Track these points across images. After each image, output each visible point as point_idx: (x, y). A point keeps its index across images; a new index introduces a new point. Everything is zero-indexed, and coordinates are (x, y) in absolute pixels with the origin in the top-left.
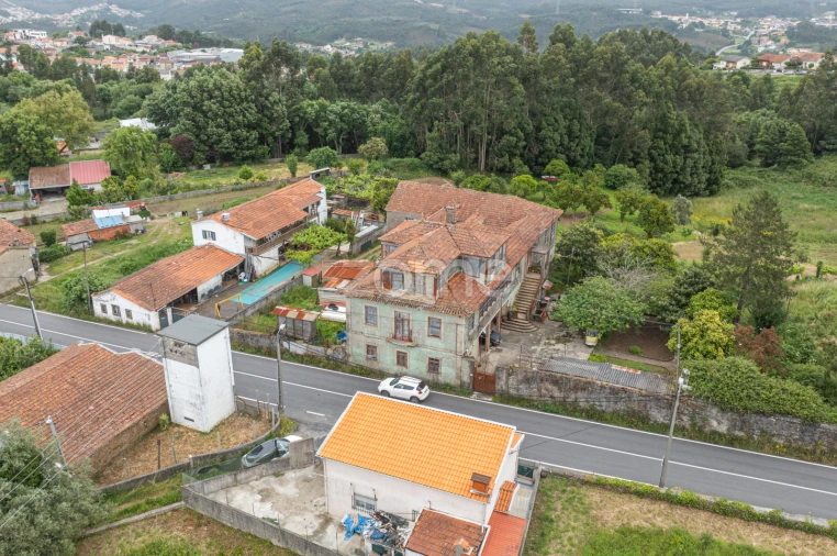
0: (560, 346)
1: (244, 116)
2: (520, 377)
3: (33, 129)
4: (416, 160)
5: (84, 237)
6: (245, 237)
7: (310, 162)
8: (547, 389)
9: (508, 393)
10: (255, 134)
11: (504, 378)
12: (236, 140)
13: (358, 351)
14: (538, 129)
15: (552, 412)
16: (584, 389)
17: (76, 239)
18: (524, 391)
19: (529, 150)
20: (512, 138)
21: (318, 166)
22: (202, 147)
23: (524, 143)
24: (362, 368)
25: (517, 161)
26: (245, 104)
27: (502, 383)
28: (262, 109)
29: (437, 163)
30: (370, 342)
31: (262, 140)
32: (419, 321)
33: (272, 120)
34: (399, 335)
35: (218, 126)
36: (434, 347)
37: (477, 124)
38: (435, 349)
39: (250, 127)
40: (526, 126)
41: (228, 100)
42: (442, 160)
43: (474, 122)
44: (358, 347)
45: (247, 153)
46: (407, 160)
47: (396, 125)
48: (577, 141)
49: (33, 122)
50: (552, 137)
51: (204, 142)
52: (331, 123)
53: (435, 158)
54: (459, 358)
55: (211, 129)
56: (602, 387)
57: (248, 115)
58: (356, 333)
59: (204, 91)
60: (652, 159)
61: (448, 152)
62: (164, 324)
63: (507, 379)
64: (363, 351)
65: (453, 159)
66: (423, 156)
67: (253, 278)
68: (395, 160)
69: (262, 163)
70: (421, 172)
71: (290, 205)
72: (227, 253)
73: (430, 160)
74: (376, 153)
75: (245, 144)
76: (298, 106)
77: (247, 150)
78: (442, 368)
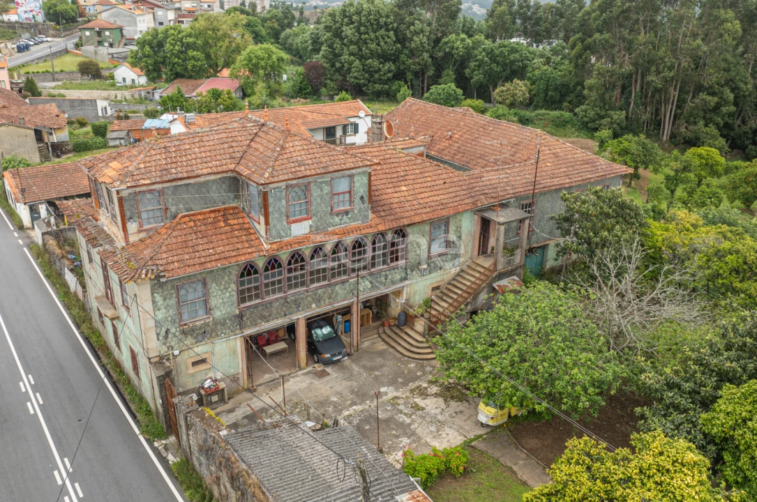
1: (378, 44)
3: (181, 41)
4: (567, 115)
5: (123, 134)
7: (428, 99)
10: (389, 66)
12: (370, 72)
17: (115, 135)
19: (744, 122)
20: (709, 98)
23: (733, 108)
25: (713, 130)
26: (382, 32)
28: (400, 39)
29: (594, 120)
31: (399, 75)
33: (412, 54)
35: (351, 54)
37: (658, 72)
39: (384, 57)
41: (366, 26)
42: (602, 117)
43: (653, 69)
45: (378, 87)
46: (557, 113)
49: (184, 34)
51: (338, 70)
53: (592, 113)
55: (345, 57)
57: (382, 43)
59: (346, 16)
61: (610, 109)
65: (615, 117)
66: (577, 110)
68: (543, 111)
70: (572, 130)
73: (586, 116)
74: (512, 99)
75: (376, 76)
76: (446, 40)
77: (380, 84)
78: (141, 371)
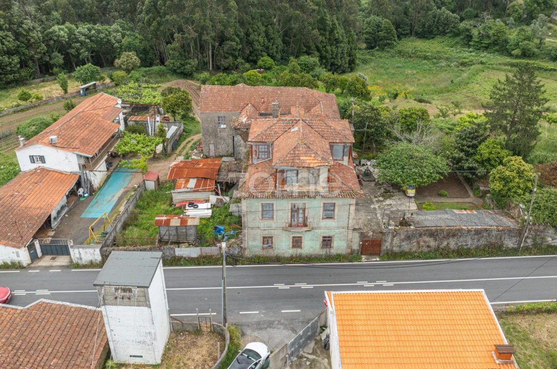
0: (388, 201)
2: (403, 237)
4: (162, 67)
6: (77, 155)
7: (77, 79)
8: (424, 242)
9: (392, 251)
10: (16, 59)
11: (389, 240)
13: (254, 243)
14: (247, 35)
15: (432, 258)
16: (454, 236)
18: (406, 247)
19: (243, 52)
20: (232, 43)
21: (85, 81)
23: (241, 46)
24: (259, 257)
27: (388, 244)
28: (17, 35)
29: (179, 68)
30: (266, 233)
31: (23, 64)
32: (314, 208)
33: (29, 45)
34: (293, 223)
36: (328, 227)
37: (207, 34)
38: (329, 228)
39: (9, 53)
40: (239, 33)
42: (183, 65)
43: (205, 32)
44: (255, 240)
45: (11, 77)
46: (155, 68)
48: (272, 41)
50: (259, 39)
52: (82, 43)
53: (177, 64)
54: (350, 232)
56: (469, 231)
57: (6, 43)
58: (252, 228)
60: (319, 50)
61: (186, 59)
62: (34, 257)
63: (392, 240)
64: (259, 243)
65: (193, 63)
66: (167, 63)
67: (92, 192)
69: (26, 84)
70: (168, 76)
72: (61, 173)
73: (174, 66)
74: (132, 65)
75: (9, 68)
77: (11, 74)
78: (335, 242)
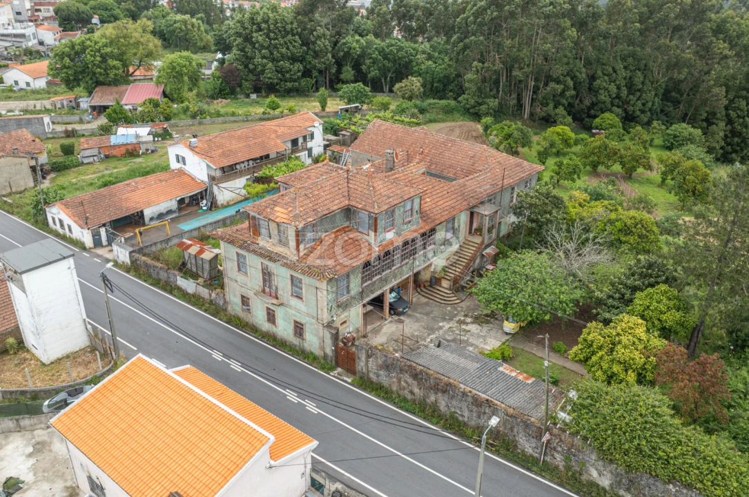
0: (474, 328)
1: (288, 48)
2: (380, 362)
3: (99, 51)
4: (453, 103)
5: (95, 152)
6: (207, 165)
7: (341, 97)
8: (407, 382)
9: (369, 379)
10: (298, 66)
11: (363, 358)
12: (280, 71)
13: (235, 300)
14: (593, 78)
16: (444, 392)
17: (88, 153)
18: (384, 379)
19: (581, 101)
20: (557, 86)
21: (350, 101)
22: (251, 77)
23: (573, 93)
25: (561, 110)
26: (290, 37)
27: (362, 364)
28: (305, 43)
29: (474, 107)
30: (244, 292)
31: (307, 73)
32: (282, 278)
33: (316, 55)
34: (267, 290)
35: (264, 57)
36: (298, 309)
37: (520, 68)
38: (298, 311)
39: (294, 59)
40: (578, 74)
41: (274, 33)
42: (480, 104)
43: (516, 66)
44: (234, 295)
45: (289, 85)
46: (444, 102)
47: (441, 67)
48: (638, 94)
49: (100, 44)
50: (607, 89)
51: (251, 71)
52: (375, 62)
53: (472, 102)
54: (321, 327)
55: (258, 60)
56: (464, 394)
57: (291, 48)
58: (231, 279)
59: (253, 24)
60: (730, 121)
61: (486, 97)
62: (98, 243)
63: (367, 362)
64: (238, 300)
65: (491, 104)
66: (460, 99)
67: (213, 206)
68: (432, 101)
69: (307, 96)
70: (458, 115)
71: (273, 136)
72: (193, 179)
73: (468, 104)
74: (410, 93)
75: (288, 76)
76: (344, 41)
77: (290, 82)
78: (307, 334)
